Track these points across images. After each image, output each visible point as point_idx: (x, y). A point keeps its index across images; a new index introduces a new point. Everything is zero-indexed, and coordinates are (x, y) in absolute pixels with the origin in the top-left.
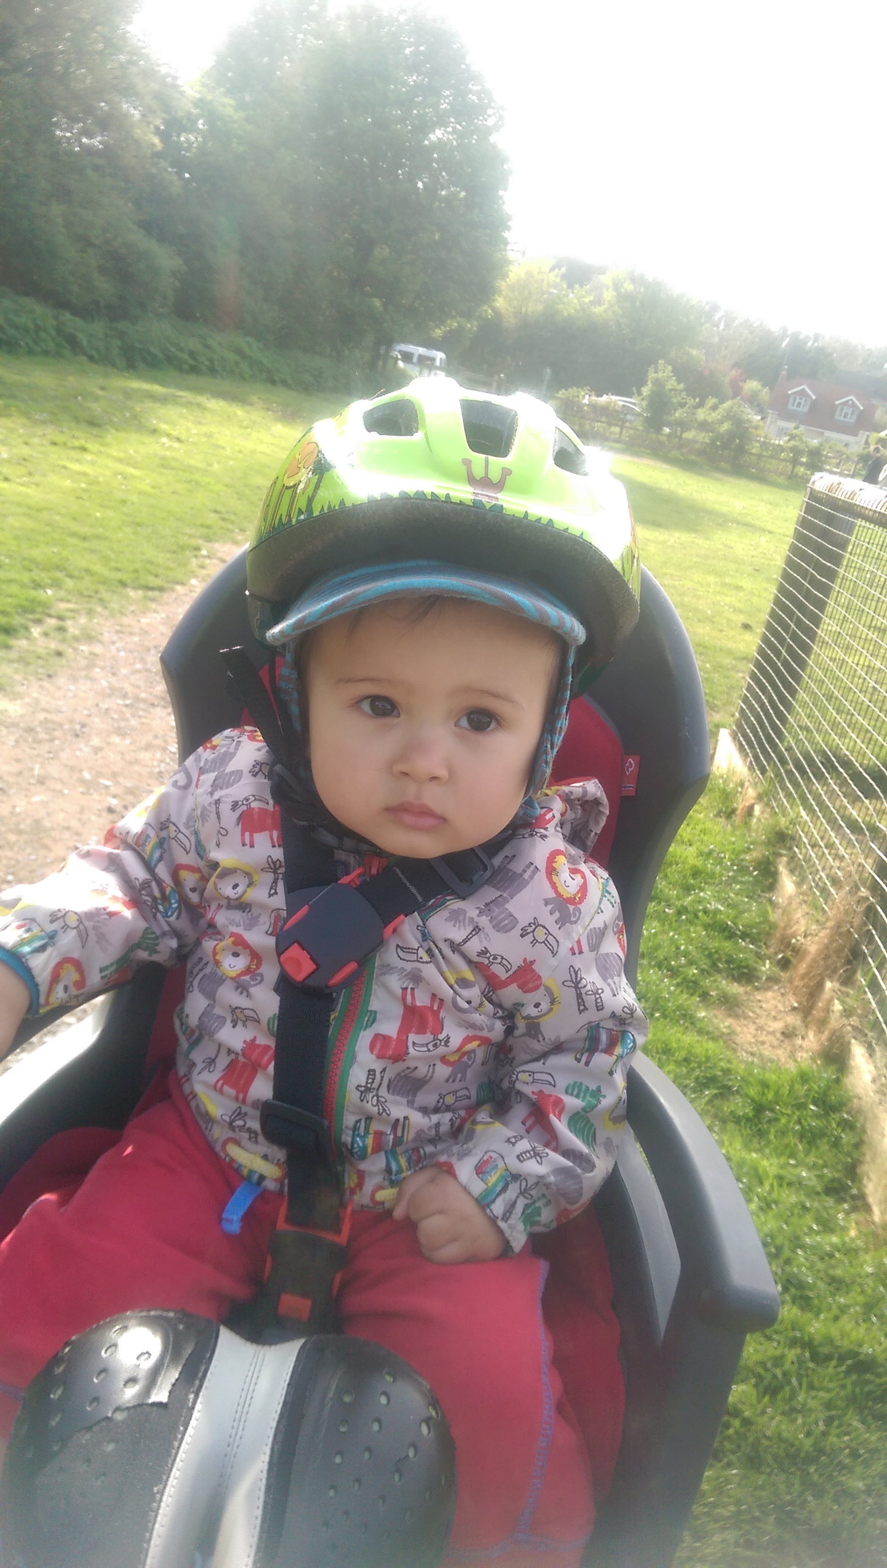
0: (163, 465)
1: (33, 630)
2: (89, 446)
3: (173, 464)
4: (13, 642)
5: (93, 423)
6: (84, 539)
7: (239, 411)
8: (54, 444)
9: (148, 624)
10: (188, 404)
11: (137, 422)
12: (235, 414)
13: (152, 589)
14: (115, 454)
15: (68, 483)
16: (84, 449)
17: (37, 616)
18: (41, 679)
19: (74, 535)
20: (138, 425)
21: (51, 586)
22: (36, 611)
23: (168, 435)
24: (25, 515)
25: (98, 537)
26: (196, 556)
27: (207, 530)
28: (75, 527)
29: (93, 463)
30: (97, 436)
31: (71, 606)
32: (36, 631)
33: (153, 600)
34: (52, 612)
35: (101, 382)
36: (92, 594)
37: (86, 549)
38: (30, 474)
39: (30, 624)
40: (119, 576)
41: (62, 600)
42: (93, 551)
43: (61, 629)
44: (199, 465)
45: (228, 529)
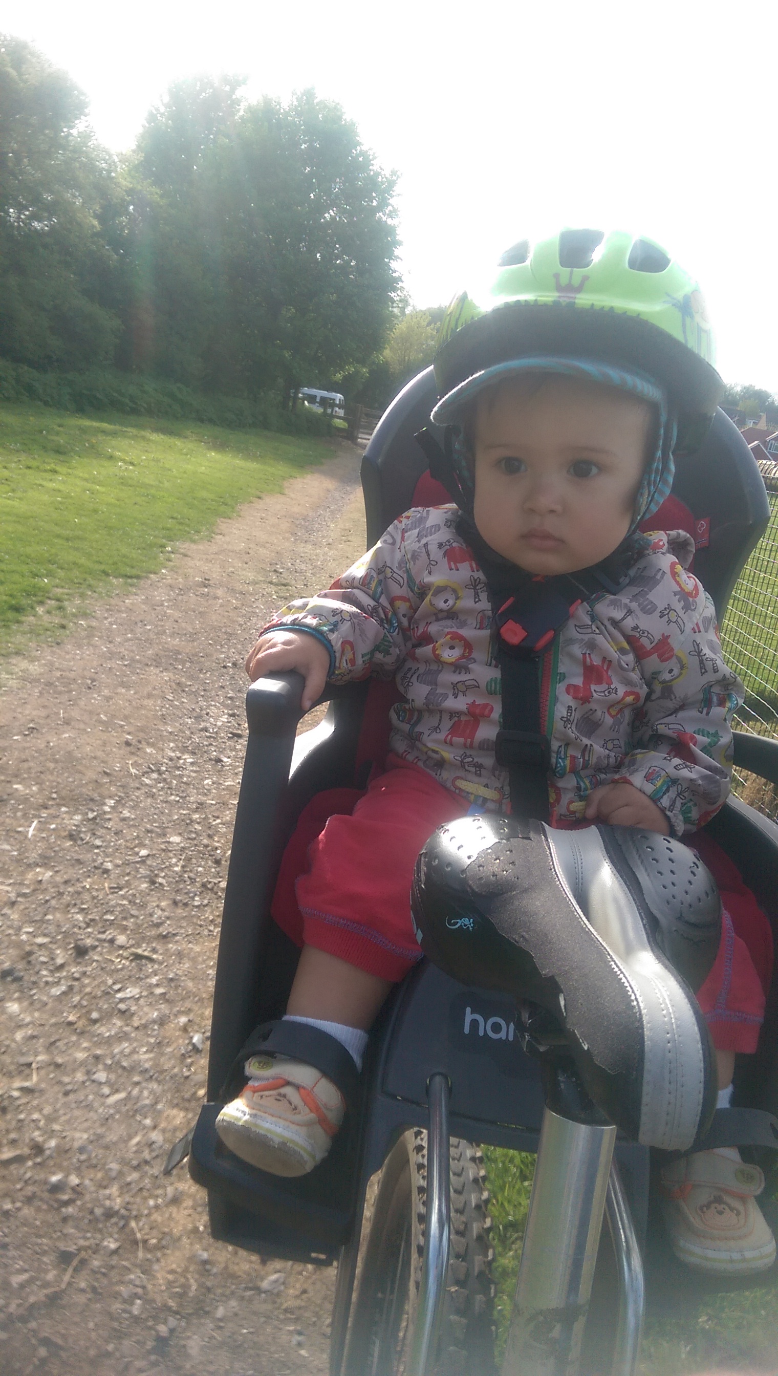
0: (122, 483)
1: (37, 609)
2: (57, 469)
3: (130, 482)
4: (23, 619)
5: (59, 451)
6: (67, 540)
7: (178, 443)
8: (29, 468)
9: (132, 604)
10: (134, 437)
11: (94, 451)
12: (175, 445)
13: (131, 577)
14: (81, 475)
15: (46, 498)
16: (54, 471)
17: (40, 599)
18: (52, 646)
19: (58, 536)
20: (95, 452)
21: (47, 576)
22: (38, 595)
23: (123, 461)
24: (15, 522)
25: (78, 538)
26: (162, 552)
27: (168, 532)
28: (57, 530)
29: (64, 482)
30: (63, 461)
31: (66, 591)
32: (40, 610)
33: (131, 585)
34: (51, 595)
35: (58, 421)
36: (82, 581)
37: (70, 547)
38: (13, 491)
39: (35, 605)
40: (102, 567)
41: (57, 587)
42: (77, 549)
43: (60, 608)
44: (152, 483)
45: (185, 531)
